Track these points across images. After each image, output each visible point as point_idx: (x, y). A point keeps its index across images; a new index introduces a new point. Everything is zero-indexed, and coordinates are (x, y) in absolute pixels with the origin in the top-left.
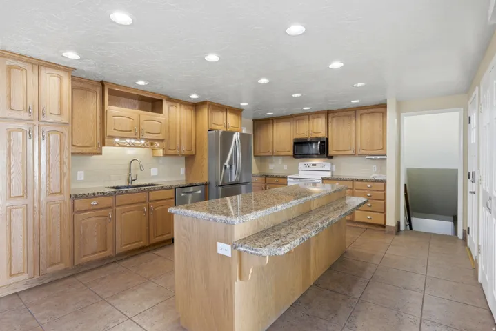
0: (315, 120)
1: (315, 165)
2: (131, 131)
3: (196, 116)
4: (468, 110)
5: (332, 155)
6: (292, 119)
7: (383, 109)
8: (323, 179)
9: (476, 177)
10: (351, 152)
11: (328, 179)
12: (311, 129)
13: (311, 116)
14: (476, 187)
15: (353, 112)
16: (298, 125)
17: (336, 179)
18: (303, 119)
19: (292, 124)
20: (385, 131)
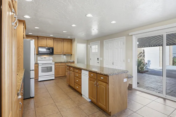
0: (49, 40)
1: (45, 58)
4: (90, 45)
5: (55, 54)
6: (37, 38)
7: (71, 41)
8: (55, 63)
9: (99, 59)
10: (61, 53)
11: (57, 63)
12: (47, 44)
13: (47, 38)
14: (99, 61)
15: (62, 40)
16: (41, 41)
17: (60, 63)
18: (44, 39)
19: (37, 40)
20: (71, 47)
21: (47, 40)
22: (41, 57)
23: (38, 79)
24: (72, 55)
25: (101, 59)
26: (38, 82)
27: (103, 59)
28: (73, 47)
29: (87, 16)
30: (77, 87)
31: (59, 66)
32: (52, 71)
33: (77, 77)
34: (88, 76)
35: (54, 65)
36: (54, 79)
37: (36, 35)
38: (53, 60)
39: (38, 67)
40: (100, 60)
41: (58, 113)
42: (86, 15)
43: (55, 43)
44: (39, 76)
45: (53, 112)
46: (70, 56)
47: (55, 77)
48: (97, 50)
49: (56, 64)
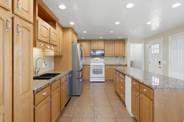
0: (100, 43)
1: (97, 60)
2: (47, 38)
3: (63, 34)
4: (148, 44)
5: (106, 56)
6: (89, 41)
7: (123, 41)
8: (105, 65)
9: (161, 63)
10: (113, 55)
11: (107, 65)
12: (98, 46)
13: (98, 41)
14: (161, 65)
15: (113, 41)
16: (92, 44)
17: (111, 65)
18: (95, 42)
19: (89, 43)
20: (124, 48)
21: (98, 43)
22: (94, 59)
23: (90, 80)
24: (124, 57)
25: (165, 62)
26: (90, 83)
27: (167, 62)
28: (126, 48)
29: (127, 7)
30: (121, 95)
31: (110, 68)
32: (102, 74)
33: (121, 83)
34: (131, 84)
35: (104, 67)
36: (104, 82)
37: (89, 38)
38: (104, 63)
39: (90, 68)
40: (163, 64)
41: (92, 118)
42: (125, 7)
43: (106, 45)
44: (90, 77)
45: (89, 115)
46: (123, 58)
47: (105, 80)
48: (158, 50)
49: (107, 67)
